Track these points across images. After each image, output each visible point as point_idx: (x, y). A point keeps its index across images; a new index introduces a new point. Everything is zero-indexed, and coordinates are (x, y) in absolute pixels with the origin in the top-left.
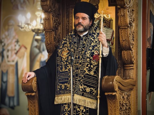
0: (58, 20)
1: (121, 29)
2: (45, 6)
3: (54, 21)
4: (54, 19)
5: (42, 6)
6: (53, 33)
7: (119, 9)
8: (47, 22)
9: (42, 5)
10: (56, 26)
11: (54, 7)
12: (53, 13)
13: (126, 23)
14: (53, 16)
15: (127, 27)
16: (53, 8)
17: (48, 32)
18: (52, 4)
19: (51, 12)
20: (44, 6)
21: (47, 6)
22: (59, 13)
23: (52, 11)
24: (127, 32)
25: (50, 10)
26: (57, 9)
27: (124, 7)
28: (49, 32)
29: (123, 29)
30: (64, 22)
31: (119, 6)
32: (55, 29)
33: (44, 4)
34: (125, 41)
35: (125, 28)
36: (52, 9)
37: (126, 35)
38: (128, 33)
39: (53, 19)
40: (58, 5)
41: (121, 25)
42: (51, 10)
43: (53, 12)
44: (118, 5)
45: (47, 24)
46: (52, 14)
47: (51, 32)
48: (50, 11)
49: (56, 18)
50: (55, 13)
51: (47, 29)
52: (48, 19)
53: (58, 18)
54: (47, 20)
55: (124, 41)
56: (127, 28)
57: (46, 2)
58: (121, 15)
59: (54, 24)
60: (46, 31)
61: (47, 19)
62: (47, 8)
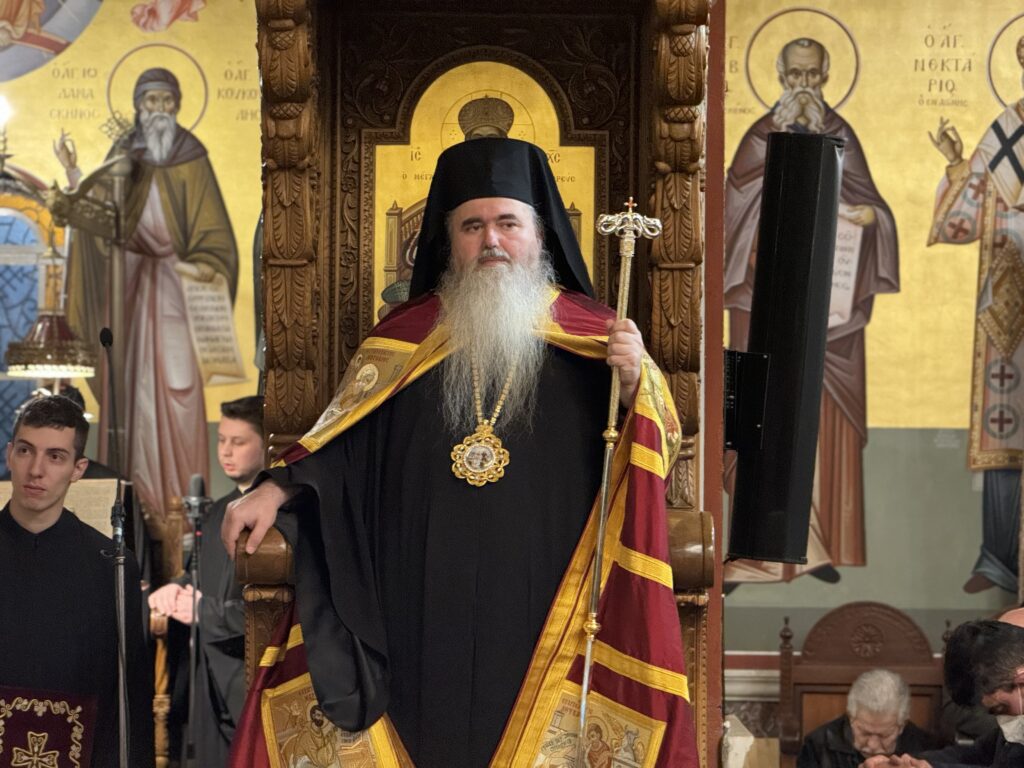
1: (660, 269)
2: (286, 142)
7: (664, 175)
8: (282, 219)
13: (690, 244)
15: (693, 265)
24: (692, 287)
25: (307, 160)
27: (692, 167)
29: (672, 270)
31: (667, 162)
33: (284, 133)
34: (677, 329)
35: (682, 270)
37: (688, 300)
38: (693, 293)
41: (664, 254)
44: (660, 161)
45: (282, 230)
47: (299, 270)
51: (281, 254)
52: (293, 204)
54: (284, 207)
55: (672, 327)
56: (692, 269)
57: (293, 122)
58: (672, 206)
60: (278, 262)
62: (296, 149)
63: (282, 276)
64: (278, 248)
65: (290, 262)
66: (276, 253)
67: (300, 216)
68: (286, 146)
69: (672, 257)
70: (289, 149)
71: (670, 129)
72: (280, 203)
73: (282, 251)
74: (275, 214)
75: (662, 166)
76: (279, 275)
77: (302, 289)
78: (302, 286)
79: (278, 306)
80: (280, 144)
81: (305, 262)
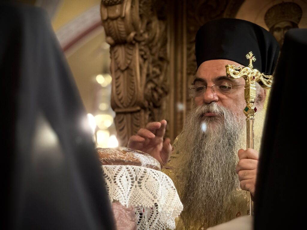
0: (162, 78)
2: (115, 22)
3: (148, 75)
4: (148, 69)
5: (106, 20)
6: (145, 118)
8: (121, 80)
9: (105, 17)
10: (156, 95)
11: (148, 29)
12: (143, 48)
14: (142, 56)
16: (142, 31)
17: (125, 113)
18: (141, 16)
19: (137, 45)
20: (113, 19)
21: (123, 19)
22: (162, 55)
23: (139, 42)
25: (132, 35)
26: (156, 39)
28: (129, 116)
30: (179, 90)
32: (149, 104)
33: (112, 15)
36: (141, 35)
39: (145, 71)
40: (160, 28)
42: (136, 35)
43: (143, 43)
45: (121, 88)
46: (141, 50)
47: (135, 115)
48: (134, 39)
49: (155, 69)
50: (150, 49)
51: (122, 104)
52: (128, 68)
53: (161, 70)
54: (123, 71)
57: (118, 6)
59: (146, 86)
60: (120, 111)
61: (123, 68)
62: (123, 26)
63: (125, 121)
64: (120, 100)
65: (129, 110)
66: (120, 105)
67: (132, 76)
68: (116, 25)
70: (118, 27)
72: (119, 68)
73: (122, 101)
74: (117, 77)
76: (122, 120)
80: (111, 24)
81: (138, 108)
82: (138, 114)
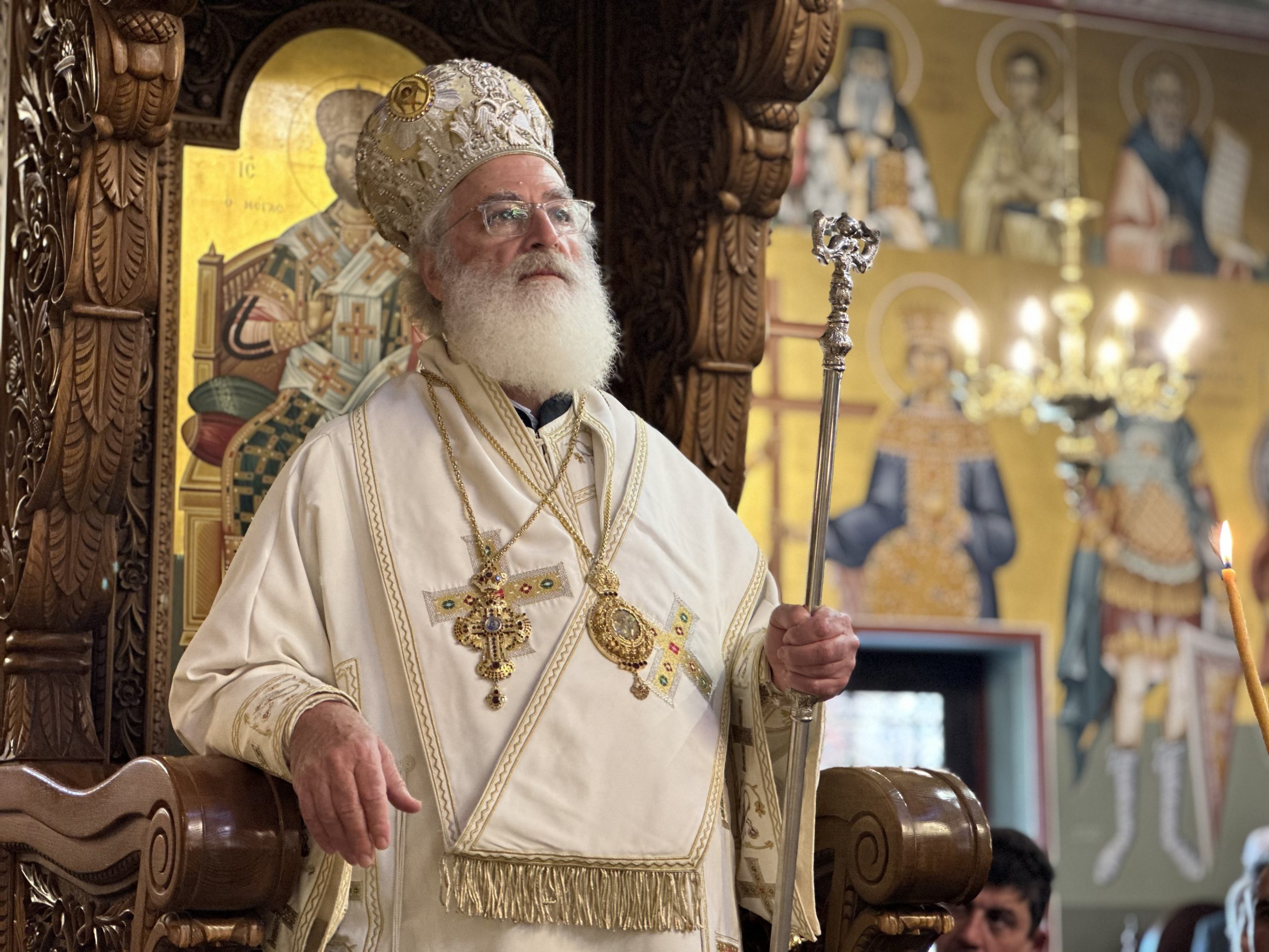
63: (95, 337)
65: (114, 311)
66: (93, 297)
67: (141, 228)
68: (142, 94)
69: (724, 351)
70: (145, 100)
71: (758, 138)
72: (107, 201)
73: (103, 289)
75: (729, 198)
76: (88, 335)
77: (129, 363)
78: (128, 358)
79: (81, 393)
81: (138, 313)
82: (133, 327)
